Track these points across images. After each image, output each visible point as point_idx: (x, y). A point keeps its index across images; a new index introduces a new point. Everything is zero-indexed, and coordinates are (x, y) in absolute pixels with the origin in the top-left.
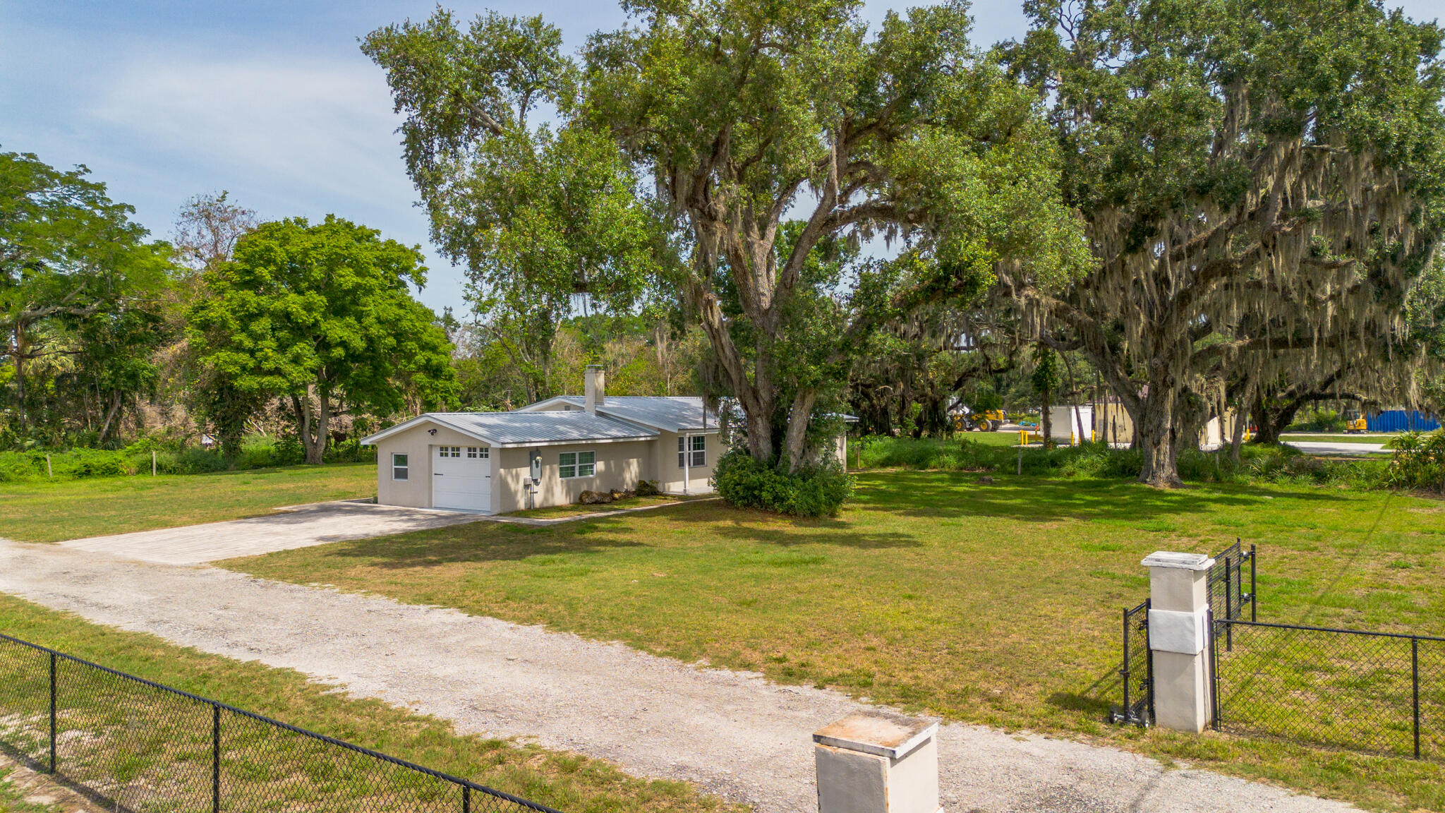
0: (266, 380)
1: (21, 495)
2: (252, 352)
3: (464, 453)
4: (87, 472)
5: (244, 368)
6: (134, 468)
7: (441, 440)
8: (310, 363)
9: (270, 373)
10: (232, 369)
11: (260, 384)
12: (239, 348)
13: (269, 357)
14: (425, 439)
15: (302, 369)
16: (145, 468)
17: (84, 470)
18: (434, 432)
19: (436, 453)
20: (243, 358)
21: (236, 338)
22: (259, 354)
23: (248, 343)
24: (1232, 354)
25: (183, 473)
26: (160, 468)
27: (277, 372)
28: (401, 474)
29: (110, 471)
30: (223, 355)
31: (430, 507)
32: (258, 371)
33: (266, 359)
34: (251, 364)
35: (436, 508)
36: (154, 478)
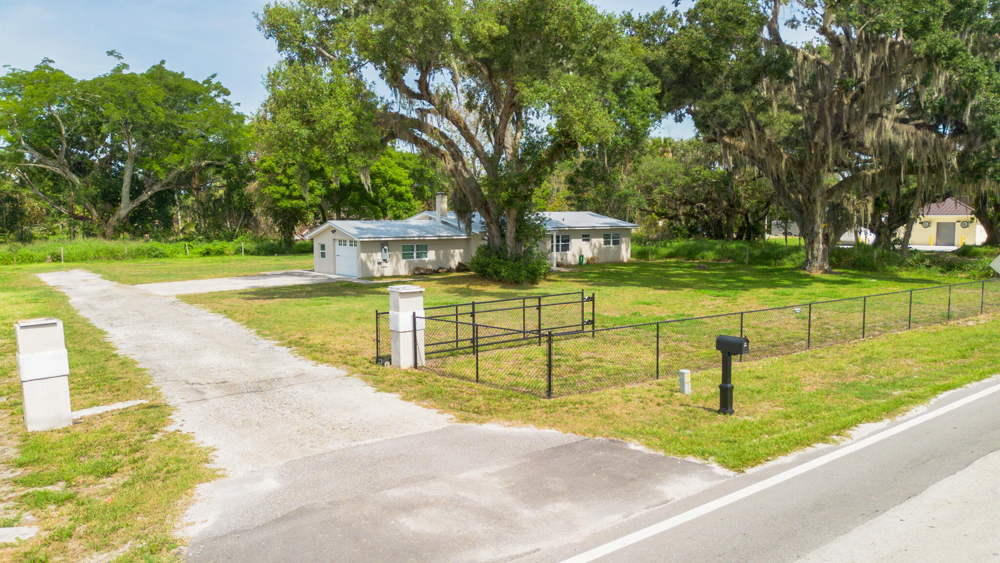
0: (294, 202)
1: (164, 263)
2: (287, 186)
3: (348, 243)
4: (208, 253)
5: (283, 195)
6: (233, 252)
7: (337, 236)
8: (317, 192)
9: (296, 198)
10: (276, 196)
11: (291, 204)
12: (279, 183)
13: (296, 189)
14: (331, 236)
15: (313, 196)
16: (238, 252)
17: (205, 252)
18: (334, 231)
19: (337, 243)
20: (282, 189)
21: (279, 178)
22: (291, 187)
23: (285, 181)
24: (867, 179)
25: (258, 254)
26: (247, 252)
27: (301, 197)
28: (323, 255)
29: (220, 253)
30: (272, 188)
31: (335, 274)
32: (290, 197)
33: (295, 190)
34: (287, 193)
35: (338, 275)
36: (243, 256)
